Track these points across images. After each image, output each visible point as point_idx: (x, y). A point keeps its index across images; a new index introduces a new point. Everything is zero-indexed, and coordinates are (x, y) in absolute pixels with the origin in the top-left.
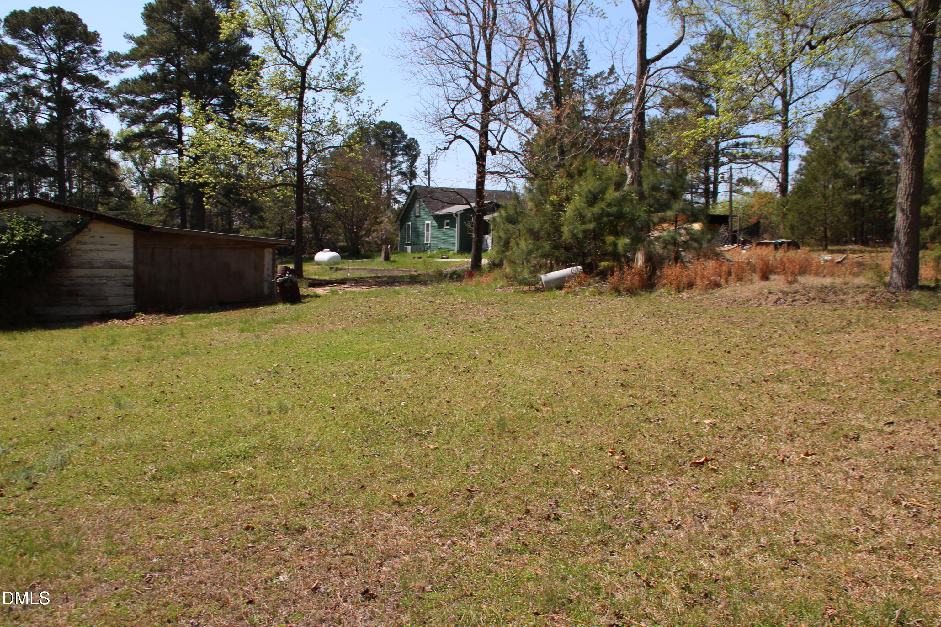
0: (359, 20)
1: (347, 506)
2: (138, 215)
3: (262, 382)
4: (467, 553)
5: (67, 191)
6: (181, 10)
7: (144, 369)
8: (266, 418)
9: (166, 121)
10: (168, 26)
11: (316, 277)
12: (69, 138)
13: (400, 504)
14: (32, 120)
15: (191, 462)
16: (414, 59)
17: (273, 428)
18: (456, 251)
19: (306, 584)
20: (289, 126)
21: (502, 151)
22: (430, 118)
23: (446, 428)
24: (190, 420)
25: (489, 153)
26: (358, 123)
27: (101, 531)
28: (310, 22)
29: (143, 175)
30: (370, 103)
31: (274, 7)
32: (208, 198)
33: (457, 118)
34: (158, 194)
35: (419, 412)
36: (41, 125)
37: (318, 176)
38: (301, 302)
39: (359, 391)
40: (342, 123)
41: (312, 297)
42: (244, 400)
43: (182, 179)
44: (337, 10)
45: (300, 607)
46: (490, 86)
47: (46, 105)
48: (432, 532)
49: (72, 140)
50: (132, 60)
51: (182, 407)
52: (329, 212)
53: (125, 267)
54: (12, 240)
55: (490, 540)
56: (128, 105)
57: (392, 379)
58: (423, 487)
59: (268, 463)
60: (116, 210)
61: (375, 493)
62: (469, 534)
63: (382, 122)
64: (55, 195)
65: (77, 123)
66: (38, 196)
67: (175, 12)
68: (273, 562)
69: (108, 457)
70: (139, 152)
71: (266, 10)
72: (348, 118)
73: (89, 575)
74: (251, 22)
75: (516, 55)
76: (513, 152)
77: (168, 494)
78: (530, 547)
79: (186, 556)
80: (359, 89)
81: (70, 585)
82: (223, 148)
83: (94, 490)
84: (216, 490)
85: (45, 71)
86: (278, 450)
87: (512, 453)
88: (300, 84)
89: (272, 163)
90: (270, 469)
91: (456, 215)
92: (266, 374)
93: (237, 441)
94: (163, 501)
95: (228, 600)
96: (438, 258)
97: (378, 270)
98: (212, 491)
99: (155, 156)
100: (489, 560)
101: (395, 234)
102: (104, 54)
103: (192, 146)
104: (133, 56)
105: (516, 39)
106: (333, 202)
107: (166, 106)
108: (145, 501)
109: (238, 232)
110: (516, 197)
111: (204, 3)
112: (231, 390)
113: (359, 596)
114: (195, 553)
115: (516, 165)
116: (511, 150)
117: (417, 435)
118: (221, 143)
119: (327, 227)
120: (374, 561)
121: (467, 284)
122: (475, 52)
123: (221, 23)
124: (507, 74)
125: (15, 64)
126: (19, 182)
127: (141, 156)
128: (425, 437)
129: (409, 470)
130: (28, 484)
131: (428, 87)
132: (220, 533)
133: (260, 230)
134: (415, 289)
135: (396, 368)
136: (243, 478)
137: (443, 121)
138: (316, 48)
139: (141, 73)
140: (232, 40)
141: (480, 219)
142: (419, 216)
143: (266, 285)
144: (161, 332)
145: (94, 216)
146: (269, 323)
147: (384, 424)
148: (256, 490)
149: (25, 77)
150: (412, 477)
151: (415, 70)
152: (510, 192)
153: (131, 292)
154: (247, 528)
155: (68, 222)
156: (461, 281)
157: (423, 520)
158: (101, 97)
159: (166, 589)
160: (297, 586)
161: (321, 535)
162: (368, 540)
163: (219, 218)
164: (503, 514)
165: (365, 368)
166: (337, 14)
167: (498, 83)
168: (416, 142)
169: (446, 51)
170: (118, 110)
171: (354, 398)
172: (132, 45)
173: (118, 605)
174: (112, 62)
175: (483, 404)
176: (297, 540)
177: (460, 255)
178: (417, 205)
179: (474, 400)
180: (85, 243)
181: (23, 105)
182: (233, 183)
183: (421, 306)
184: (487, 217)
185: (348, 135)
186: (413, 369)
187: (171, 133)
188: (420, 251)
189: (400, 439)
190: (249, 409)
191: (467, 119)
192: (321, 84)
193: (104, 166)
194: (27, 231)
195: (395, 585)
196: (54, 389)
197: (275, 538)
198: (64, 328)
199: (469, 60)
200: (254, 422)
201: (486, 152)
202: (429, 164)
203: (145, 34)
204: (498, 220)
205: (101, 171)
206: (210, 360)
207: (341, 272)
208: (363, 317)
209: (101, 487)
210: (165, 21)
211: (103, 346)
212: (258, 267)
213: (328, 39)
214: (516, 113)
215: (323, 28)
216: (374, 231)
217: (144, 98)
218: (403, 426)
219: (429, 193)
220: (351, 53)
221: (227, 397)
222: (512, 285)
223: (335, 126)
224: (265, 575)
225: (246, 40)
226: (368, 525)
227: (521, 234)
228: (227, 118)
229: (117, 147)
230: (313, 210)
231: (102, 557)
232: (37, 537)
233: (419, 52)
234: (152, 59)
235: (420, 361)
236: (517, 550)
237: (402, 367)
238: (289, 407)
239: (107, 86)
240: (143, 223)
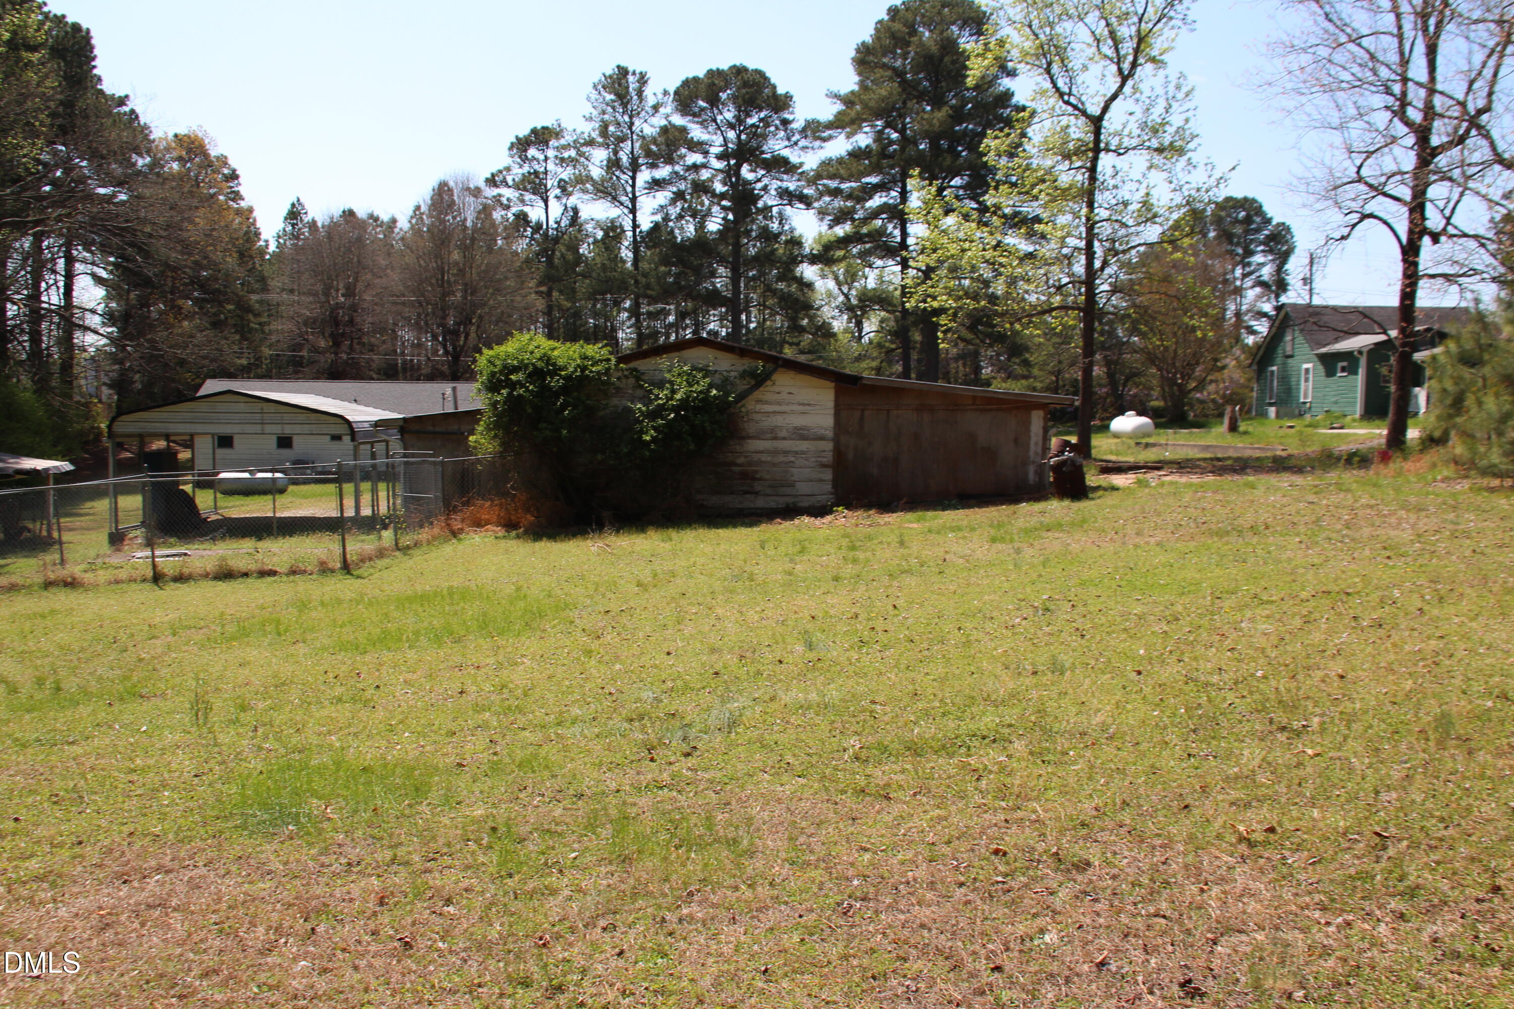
0: (1193, 30)
1: (1159, 835)
2: (840, 359)
3: (1024, 622)
4: (1373, 945)
5: (743, 326)
6: (908, 46)
7: (845, 592)
8: (1029, 681)
9: (884, 216)
10: (889, 73)
11: (1113, 458)
12: (748, 250)
13: (1251, 844)
14: (701, 227)
15: (912, 740)
16: (1289, 86)
17: (1040, 698)
18: (1357, 416)
19: (1088, 954)
20: (1074, 213)
21: (1455, 236)
22: (1317, 187)
23: (1337, 722)
24: (913, 674)
25: (1426, 240)
26: (1188, 203)
27: (780, 828)
28: (1110, 42)
29: (849, 300)
30: (1209, 167)
31: (1051, 25)
32: (945, 332)
33: (1366, 183)
34: (870, 326)
35: (1289, 691)
36: (712, 233)
37: (1120, 292)
38: (1087, 497)
39: (1183, 647)
40: (1161, 204)
41: (1105, 489)
42: (995, 649)
43: (907, 305)
44: (1154, 19)
45: (1076, 990)
46: (1433, 119)
47: (719, 204)
48: (1307, 899)
49: (752, 251)
50: (837, 128)
51: (901, 655)
52: (1135, 352)
53: (822, 438)
54: (672, 399)
55: (1418, 930)
56: (830, 195)
57: (1241, 630)
58: (1292, 819)
59: (1031, 753)
60: (810, 352)
61: (1208, 821)
62: (1378, 912)
63: (1228, 199)
64: (727, 333)
65: (759, 227)
66: (705, 335)
67: (899, 51)
68: (1034, 911)
69: (792, 721)
70: (843, 265)
71: (1037, 31)
72: (1171, 195)
73: (763, 891)
74: (1015, 53)
75: (1489, 56)
76: (1476, 237)
77: (877, 785)
78: (1503, 955)
79: (902, 883)
80: (1191, 146)
81: (739, 900)
82: (969, 253)
83: (773, 767)
84: (949, 787)
85: (719, 157)
86: (1048, 733)
87: (1465, 778)
88: (1091, 145)
89: (1045, 275)
90: (1034, 763)
91: (1360, 352)
92: (1031, 611)
93: (984, 713)
94: (870, 795)
95: (962, 959)
96: (1325, 427)
97: (1216, 447)
98: (943, 787)
99: (867, 270)
100: (1416, 965)
101: (1247, 387)
102: (797, 125)
103: (922, 252)
104: (839, 123)
105: (1492, 26)
106: (1143, 335)
107: (884, 194)
108: (844, 792)
109: (989, 385)
110: (1480, 317)
111: (942, 32)
112: (975, 632)
113: (1175, 988)
114: (915, 880)
115: (1483, 259)
116: (1472, 233)
117: (1283, 729)
118: (967, 245)
119: (1133, 375)
120: (1202, 933)
121: (1377, 474)
122: (1405, 62)
123: (968, 58)
124: (1467, 93)
125: (683, 151)
126: (682, 315)
127: (847, 271)
128: (1298, 734)
129: (1268, 788)
130: (686, 748)
131: (1313, 133)
132: (953, 854)
133: (1024, 382)
134: (1284, 481)
135: (1248, 614)
136: (991, 772)
137: (1341, 189)
138: (1118, 85)
139: (850, 148)
140: (985, 84)
141: (1405, 358)
142: (1291, 356)
143: (1031, 470)
144: (870, 538)
145: (780, 363)
146: (1036, 529)
147: (1226, 705)
148: (1011, 794)
149: (695, 167)
150: (1273, 799)
151: (1291, 105)
152: (1466, 310)
153: (828, 475)
154: (996, 852)
155: (745, 371)
156: (1367, 468)
157: (1291, 875)
158: (792, 186)
159: (871, 929)
160: (1072, 955)
161: (1114, 877)
162: (1192, 897)
163: (960, 363)
164: (1444, 885)
165: (1193, 609)
166: (1155, 25)
167: (1449, 114)
168: (1288, 229)
169: (1348, 66)
170: (816, 205)
171: (1174, 658)
172: (839, 107)
173: (802, 940)
174: (809, 133)
175: (1409, 684)
176: (1075, 881)
177: (1365, 423)
178: (1288, 338)
179: (1391, 677)
180: (766, 403)
181: (690, 207)
182: (984, 309)
183: (1292, 509)
184: (1418, 356)
185: (1171, 223)
186: (1277, 616)
187: (891, 233)
188: (1291, 416)
189: (1252, 733)
190: (1004, 664)
191: (1385, 184)
192: (1126, 142)
193: (794, 288)
194: (690, 385)
195: (1238, 980)
196: (721, 615)
197: (1040, 873)
198: (735, 526)
199: (1393, 77)
200: (1011, 685)
201: (1420, 238)
202: (1311, 266)
203: (856, 88)
204: (1442, 359)
205: (790, 295)
206: (944, 583)
207: (1154, 450)
208: (1192, 525)
209: (782, 764)
210: (884, 66)
211: (786, 555)
212: (1021, 440)
213: (1139, 68)
214: (1486, 165)
215: (1131, 51)
216: (1212, 381)
217: (853, 184)
218: (1258, 711)
219: (1312, 315)
220: (1178, 88)
221: (968, 643)
222: (1466, 477)
223: (1149, 210)
224: (1021, 929)
225: (1006, 83)
226: (1194, 871)
227: (1488, 383)
228: (975, 206)
229: (813, 259)
230: (1109, 349)
231: (782, 867)
232: (696, 825)
233: (1298, 73)
234: (865, 124)
235: (1291, 602)
236: (1473, 956)
237: (1258, 611)
238: (1067, 665)
239: (800, 171)
240: (847, 371)
